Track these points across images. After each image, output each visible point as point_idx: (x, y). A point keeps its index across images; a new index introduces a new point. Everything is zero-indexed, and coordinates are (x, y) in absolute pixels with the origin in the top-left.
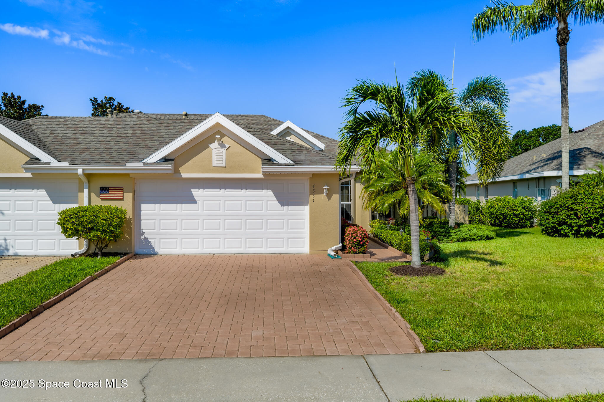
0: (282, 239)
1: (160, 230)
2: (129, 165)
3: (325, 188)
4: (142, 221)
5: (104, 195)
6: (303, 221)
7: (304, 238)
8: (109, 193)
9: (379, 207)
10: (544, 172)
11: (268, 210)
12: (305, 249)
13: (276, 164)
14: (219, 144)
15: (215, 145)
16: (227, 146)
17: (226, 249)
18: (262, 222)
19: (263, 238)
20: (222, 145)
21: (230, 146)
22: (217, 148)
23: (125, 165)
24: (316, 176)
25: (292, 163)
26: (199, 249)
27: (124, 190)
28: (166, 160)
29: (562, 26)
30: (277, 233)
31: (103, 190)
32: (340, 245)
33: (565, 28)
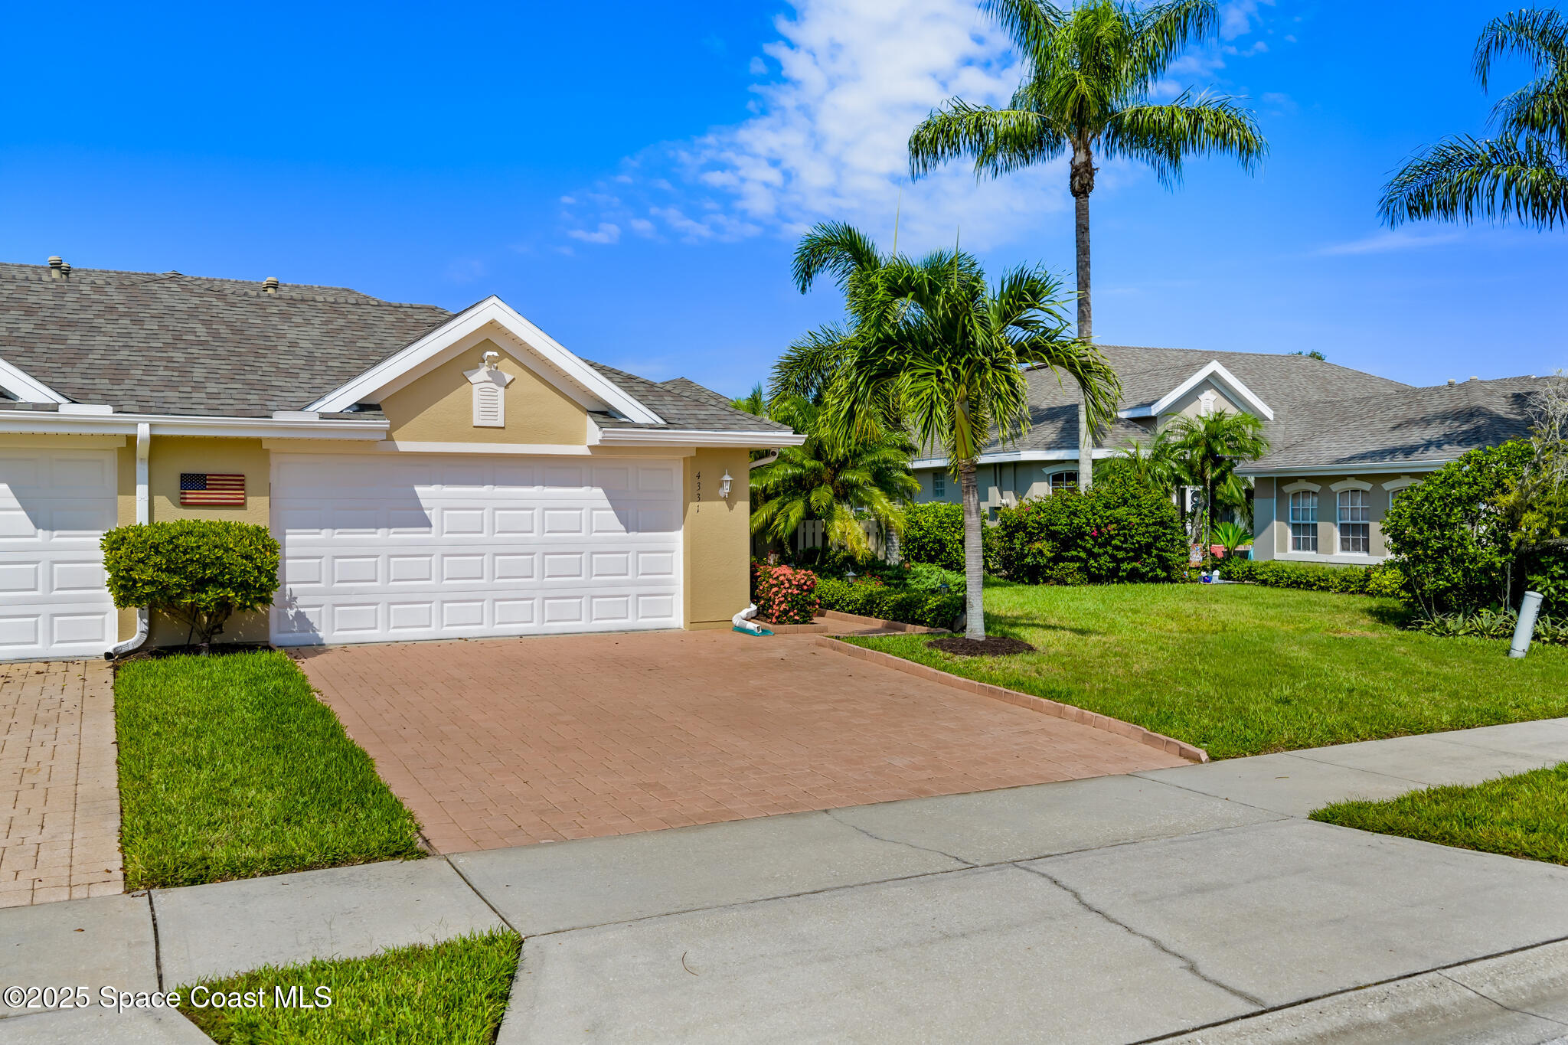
0: (626, 599)
1: (333, 583)
2: (280, 417)
3: (727, 481)
4: (288, 561)
5: (192, 495)
6: (670, 555)
7: (672, 594)
8: (206, 489)
9: (779, 525)
10: (1021, 452)
11: (594, 530)
12: (677, 619)
13: (624, 425)
14: (489, 373)
15: (480, 376)
16: (508, 378)
17: (496, 626)
18: (581, 559)
19: (581, 597)
20: (496, 377)
21: (514, 379)
22: (485, 381)
23: (271, 417)
24: (704, 453)
25: (661, 422)
26: (432, 629)
27: (249, 484)
28: (363, 407)
29: (1081, 158)
30: (613, 585)
31: (191, 481)
32: (754, 607)
33: (1088, 164)
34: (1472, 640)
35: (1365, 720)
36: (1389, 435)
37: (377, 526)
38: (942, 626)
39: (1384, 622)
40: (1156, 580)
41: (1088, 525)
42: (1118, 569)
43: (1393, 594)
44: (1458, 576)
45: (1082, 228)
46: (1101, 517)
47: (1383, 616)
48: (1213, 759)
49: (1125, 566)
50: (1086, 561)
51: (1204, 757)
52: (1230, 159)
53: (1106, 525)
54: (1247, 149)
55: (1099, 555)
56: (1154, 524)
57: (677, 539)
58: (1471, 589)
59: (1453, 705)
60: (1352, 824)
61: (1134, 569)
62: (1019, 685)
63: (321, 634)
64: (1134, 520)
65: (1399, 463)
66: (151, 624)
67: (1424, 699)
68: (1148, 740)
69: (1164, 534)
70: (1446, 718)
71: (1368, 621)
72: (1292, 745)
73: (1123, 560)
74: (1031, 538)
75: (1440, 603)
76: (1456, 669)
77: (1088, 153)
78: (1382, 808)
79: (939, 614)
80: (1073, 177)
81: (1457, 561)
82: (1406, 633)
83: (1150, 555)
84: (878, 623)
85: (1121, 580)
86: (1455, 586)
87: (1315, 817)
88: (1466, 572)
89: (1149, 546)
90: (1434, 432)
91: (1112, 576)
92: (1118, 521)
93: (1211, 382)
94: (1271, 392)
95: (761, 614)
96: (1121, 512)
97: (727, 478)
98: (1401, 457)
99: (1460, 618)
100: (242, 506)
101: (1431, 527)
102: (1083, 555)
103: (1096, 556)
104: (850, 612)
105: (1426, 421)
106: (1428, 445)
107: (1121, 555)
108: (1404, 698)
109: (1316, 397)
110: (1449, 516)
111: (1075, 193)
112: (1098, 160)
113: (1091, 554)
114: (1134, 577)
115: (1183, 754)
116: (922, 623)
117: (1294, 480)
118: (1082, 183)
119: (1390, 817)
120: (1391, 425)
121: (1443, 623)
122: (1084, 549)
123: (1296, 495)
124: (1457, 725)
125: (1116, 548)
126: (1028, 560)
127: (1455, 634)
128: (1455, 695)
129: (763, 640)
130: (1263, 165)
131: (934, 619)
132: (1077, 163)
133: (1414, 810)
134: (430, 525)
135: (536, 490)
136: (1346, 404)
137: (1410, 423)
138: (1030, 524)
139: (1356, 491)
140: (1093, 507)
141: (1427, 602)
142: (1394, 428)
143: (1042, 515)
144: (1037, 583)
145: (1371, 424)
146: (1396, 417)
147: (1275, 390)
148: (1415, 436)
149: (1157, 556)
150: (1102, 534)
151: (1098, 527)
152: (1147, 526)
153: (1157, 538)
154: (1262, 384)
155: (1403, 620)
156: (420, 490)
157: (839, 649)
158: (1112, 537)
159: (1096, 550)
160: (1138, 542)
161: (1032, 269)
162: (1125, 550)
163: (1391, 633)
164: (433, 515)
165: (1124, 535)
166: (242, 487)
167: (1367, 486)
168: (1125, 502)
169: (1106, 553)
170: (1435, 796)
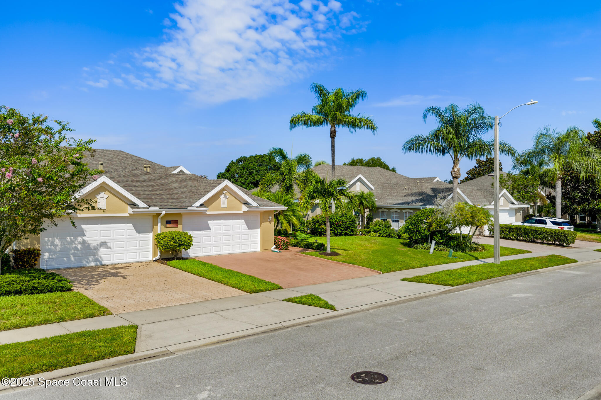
0: (249, 245)
5: (168, 225)
6: (258, 235)
7: (258, 243)
8: (171, 224)
11: (242, 229)
12: (259, 249)
13: (251, 206)
14: (224, 196)
15: (222, 197)
16: (228, 197)
17: (224, 252)
18: (240, 236)
19: (240, 245)
20: (225, 197)
23: (187, 208)
24: (265, 212)
25: (258, 205)
26: (211, 253)
27: (178, 223)
28: (202, 205)
29: (333, 129)
30: (246, 242)
31: (168, 222)
32: (275, 246)
33: (335, 130)
34: (423, 250)
35: (405, 266)
36: (404, 198)
37: (201, 230)
38: (317, 249)
39: (405, 246)
40: (351, 235)
41: (335, 221)
42: (342, 232)
43: (406, 239)
44: (420, 237)
45: (333, 146)
46: (338, 220)
47: (404, 244)
48: (383, 273)
49: (344, 232)
50: (334, 231)
51: (382, 273)
52: (369, 131)
53: (339, 222)
54: (373, 128)
55: (338, 229)
56: (351, 221)
57: (258, 231)
58: (422, 239)
59: (419, 263)
60: (406, 281)
61: (346, 232)
62: (344, 262)
63: (190, 255)
64: (346, 220)
65: (406, 206)
66: (161, 254)
67: (414, 263)
68: (371, 270)
69: (353, 224)
70: (418, 266)
71: (402, 246)
72: (394, 271)
73: (343, 230)
74: (320, 225)
75: (416, 242)
76: (420, 257)
77: (335, 127)
78: (410, 279)
79: (317, 247)
80: (331, 133)
81: (420, 233)
82: (410, 249)
83: (349, 229)
84: (301, 249)
85: (342, 235)
86: (419, 239)
87: (401, 280)
88: (421, 235)
89: (349, 226)
90: (414, 198)
91: (341, 234)
92: (342, 221)
93: (360, 180)
94: (372, 180)
95: (277, 248)
96: (343, 218)
97: (270, 217)
98: (406, 204)
99: (420, 245)
100: (177, 227)
101: (415, 226)
102: (334, 229)
103: (337, 229)
104: (292, 246)
105: (412, 195)
106: (413, 202)
107: (343, 229)
108: (411, 263)
109: (384, 181)
110: (418, 223)
111: (331, 137)
112: (337, 129)
113: (335, 229)
114: (346, 234)
115: (378, 272)
116: (313, 249)
117: (381, 208)
118: (333, 135)
119: (411, 280)
120: (404, 195)
121: (417, 246)
122: (334, 228)
123: (382, 212)
124: (420, 267)
125: (342, 227)
126: (320, 230)
127: (419, 249)
128: (420, 262)
129: (280, 254)
130: (377, 133)
131: (316, 248)
132: (332, 130)
133: (415, 279)
134: (211, 230)
135: (231, 221)
136: (392, 185)
137: (409, 195)
138: (320, 221)
139: (396, 212)
140: (336, 217)
141: (414, 241)
142: (405, 196)
143: (323, 219)
144: (321, 236)
145: (399, 194)
146: (405, 193)
147: (373, 179)
148: (410, 199)
149: (351, 229)
150: (338, 224)
151: (338, 222)
152: (349, 222)
153: (351, 225)
154: (370, 177)
155: (409, 245)
156: (209, 222)
157: (301, 255)
158: (341, 225)
159: (337, 228)
160: (347, 226)
161: (343, 178)
162: (344, 228)
163: (406, 249)
164: (211, 227)
165: (344, 224)
166: (177, 223)
167: (399, 211)
168: (343, 216)
169: (339, 228)
170: (417, 277)
